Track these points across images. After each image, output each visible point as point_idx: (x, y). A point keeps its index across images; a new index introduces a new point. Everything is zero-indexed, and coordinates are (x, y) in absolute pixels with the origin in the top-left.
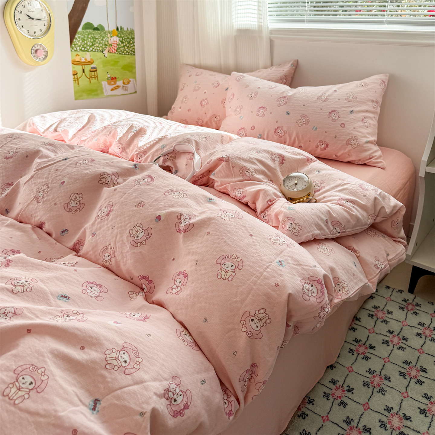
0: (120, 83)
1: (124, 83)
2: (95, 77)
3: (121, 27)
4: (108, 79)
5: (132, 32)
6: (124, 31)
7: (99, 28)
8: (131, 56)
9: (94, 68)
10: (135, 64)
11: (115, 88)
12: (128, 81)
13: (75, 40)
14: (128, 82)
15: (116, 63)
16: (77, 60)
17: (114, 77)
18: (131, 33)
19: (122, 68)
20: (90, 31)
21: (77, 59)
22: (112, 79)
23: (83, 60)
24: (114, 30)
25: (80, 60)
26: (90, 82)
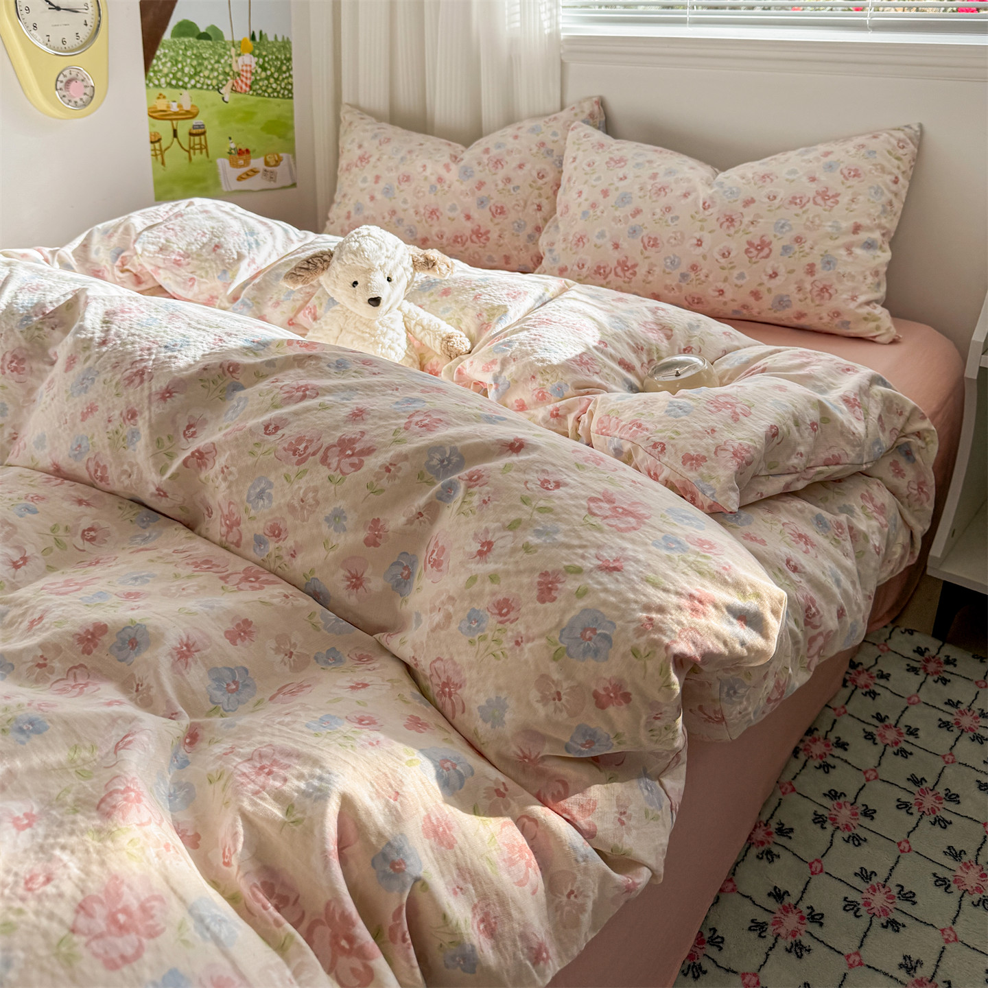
0: (257, 163)
1: (267, 163)
2: (201, 149)
3: (261, 32)
4: (230, 153)
5: (286, 45)
6: (269, 42)
7: (210, 33)
8: (283, 100)
9: (200, 126)
10: (292, 118)
11: (248, 175)
12: (277, 158)
13: (154, 61)
14: (277, 161)
15: (248, 115)
16: (159, 108)
17: (243, 149)
18: (284, 47)
19: (262, 129)
20: (189, 41)
21: (161, 105)
22: (240, 152)
23: (174, 108)
24: (245, 40)
25: (168, 107)
26: (190, 159)
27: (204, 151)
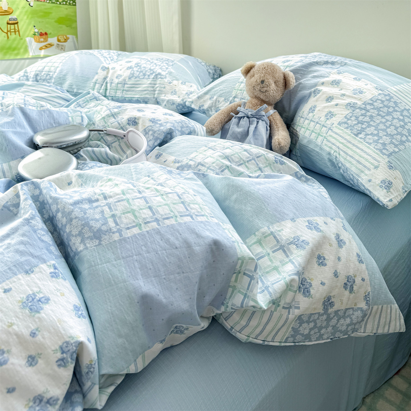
0: (53, 40)
1: (59, 41)
2: (15, 32)
4: (35, 35)
8: (69, 6)
9: (14, 20)
10: (75, 16)
11: (46, 47)
12: (65, 38)
14: (65, 40)
15: (46, 14)
17: (43, 32)
19: (56, 22)
22: (41, 34)
26: (8, 38)
27: (17, 33)
